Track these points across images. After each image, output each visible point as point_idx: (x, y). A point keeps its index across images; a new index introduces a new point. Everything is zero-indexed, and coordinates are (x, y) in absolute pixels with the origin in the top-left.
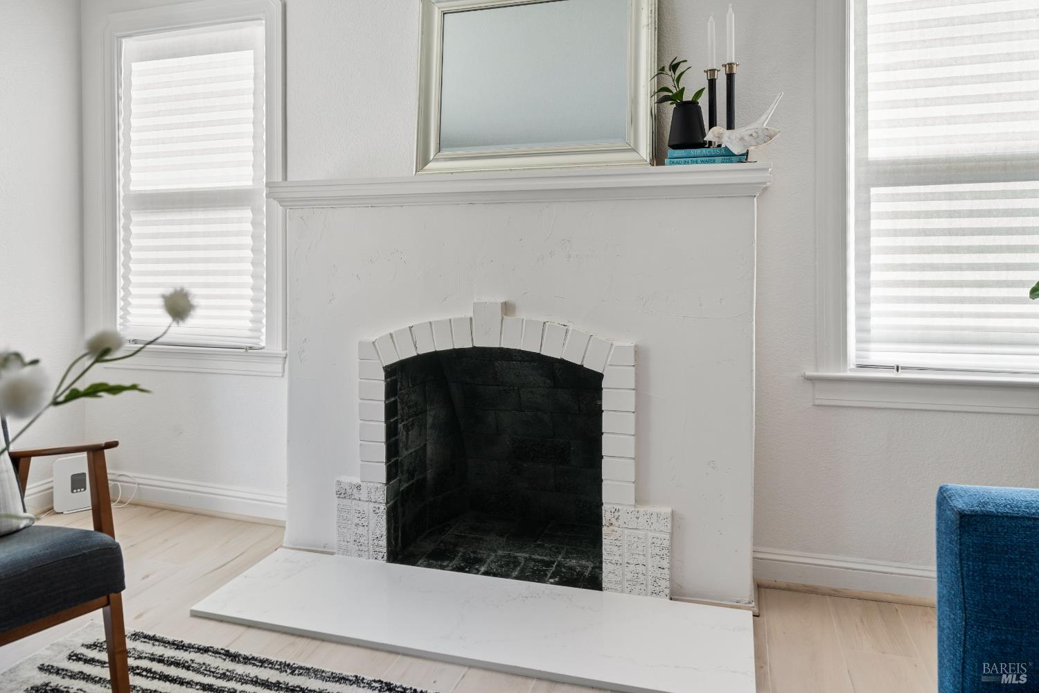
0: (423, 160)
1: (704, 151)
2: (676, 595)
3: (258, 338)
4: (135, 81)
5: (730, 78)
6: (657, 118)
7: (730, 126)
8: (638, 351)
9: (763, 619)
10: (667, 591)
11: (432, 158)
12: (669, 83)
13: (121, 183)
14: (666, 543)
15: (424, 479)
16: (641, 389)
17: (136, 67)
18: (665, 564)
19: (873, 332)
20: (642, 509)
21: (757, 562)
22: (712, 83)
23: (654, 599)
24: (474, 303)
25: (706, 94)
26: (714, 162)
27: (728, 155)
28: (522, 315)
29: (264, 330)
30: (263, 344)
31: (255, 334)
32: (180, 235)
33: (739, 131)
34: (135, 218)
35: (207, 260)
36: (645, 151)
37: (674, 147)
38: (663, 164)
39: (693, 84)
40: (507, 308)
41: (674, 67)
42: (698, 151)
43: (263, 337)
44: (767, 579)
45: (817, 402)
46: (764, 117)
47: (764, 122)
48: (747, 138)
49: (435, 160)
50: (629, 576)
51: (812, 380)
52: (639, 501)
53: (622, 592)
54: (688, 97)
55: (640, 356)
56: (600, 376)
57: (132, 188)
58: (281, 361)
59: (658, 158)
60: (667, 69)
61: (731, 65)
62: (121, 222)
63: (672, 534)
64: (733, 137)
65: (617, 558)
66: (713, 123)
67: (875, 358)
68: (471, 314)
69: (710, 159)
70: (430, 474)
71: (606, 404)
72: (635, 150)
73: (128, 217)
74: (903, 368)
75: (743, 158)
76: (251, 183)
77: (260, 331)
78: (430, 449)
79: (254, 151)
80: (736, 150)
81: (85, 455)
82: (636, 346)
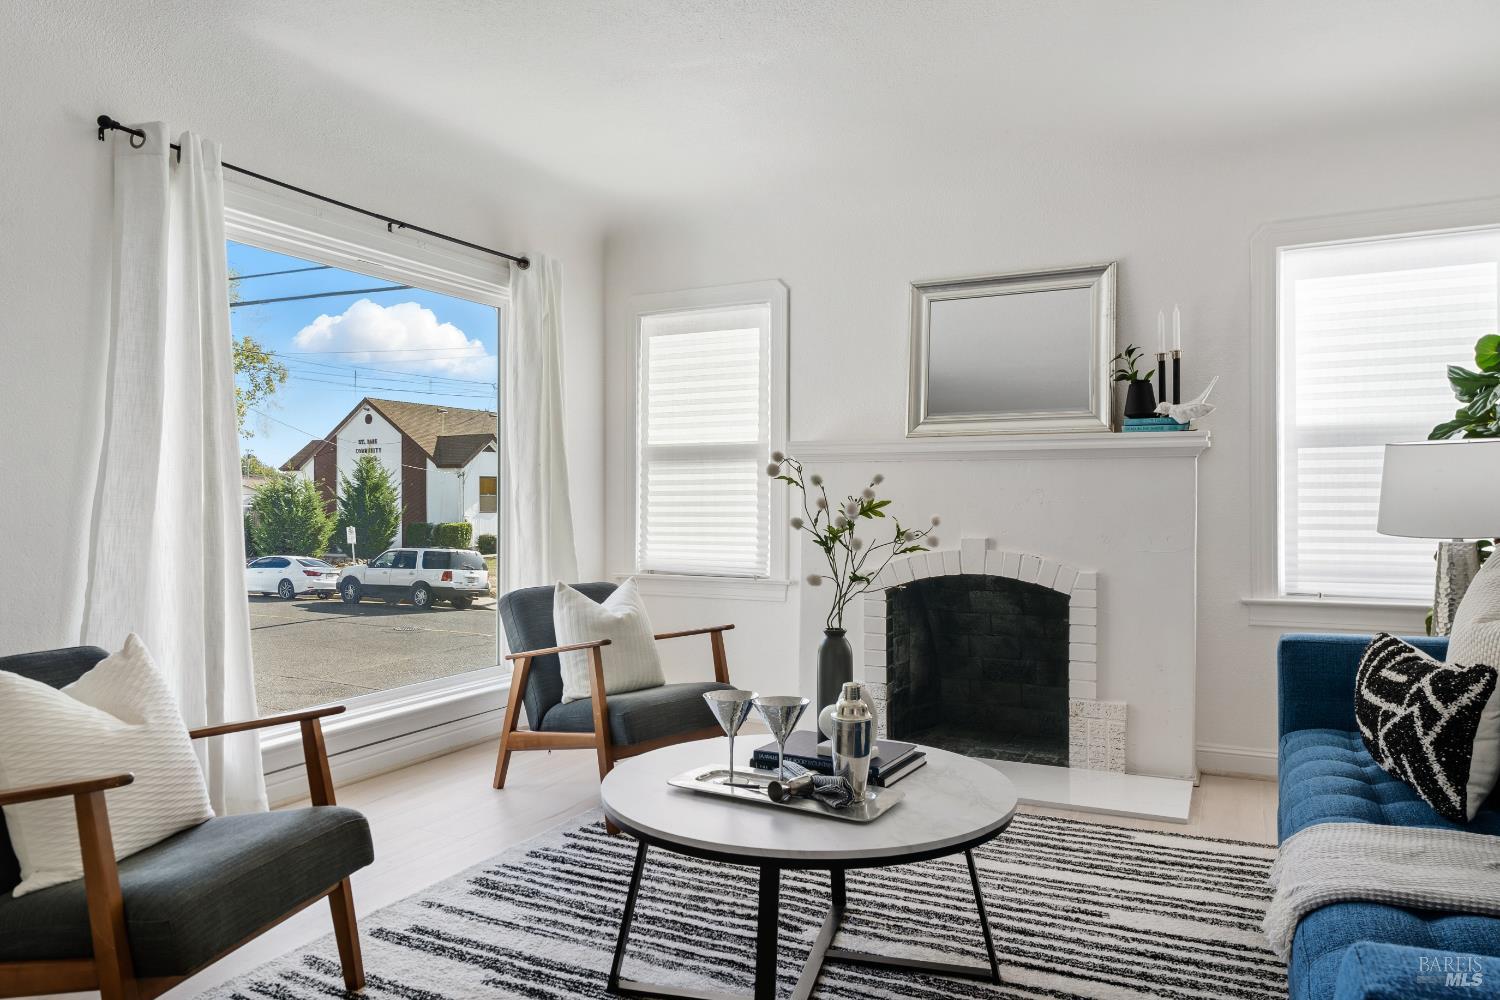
0: (915, 422)
1: (1154, 420)
2: (1130, 770)
3: (765, 569)
4: (653, 352)
5: (1177, 362)
6: (1115, 392)
7: (1176, 401)
8: (1099, 577)
9: (1203, 789)
10: (1123, 767)
11: (922, 420)
12: (1126, 367)
13: (640, 439)
14: (1122, 729)
15: (909, 688)
16: (1101, 607)
17: (653, 340)
18: (1121, 745)
19: (1300, 566)
20: (1102, 703)
21: (1199, 754)
22: (1162, 364)
23: (1113, 773)
24: (963, 540)
25: (1156, 375)
26: (1162, 430)
27: (1173, 425)
28: (1001, 549)
29: (769, 563)
30: (768, 574)
31: (760, 566)
32: (694, 483)
33: (1183, 406)
34: (651, 468)
35: (716, 504)
36: (1105, 418)
37: (1131, 417)
38: (1120, 431)
39: (1146, 367)
40: (990, 544)
41: (1130, 352)
42: (1149, 420)
43: (768, 569)
44: (1208, 768)
45: (1252, 623)
46: (1203, 395)
47: (1202, 399)
48: (1188, 412)
49: (924, 423)
50: (1091, 756)
51: (1246, 604)
52: (1099, 697)
53: (1086, 767)
54: (1141, 376)
55: (1101, 583)
56: (1067, 598)
57: (650, 443)
58: (784, 588)
59: (1116, 425)
60: (1123, 356)
61: (1177, 352)
62: (639, 471)
63: (1127, 722)
64: (1177, 410)
65: (1082, 741)
66: (1162, 398)
67: (1302, 587)
68: (960, 548)
69: (1159, 427)
70: (912, 686)
71: (1073, 619)
72: (1097, 417)
73: (645, 466)
74: (1326, 596)
75: (1186, 427)
76: (756, 439)
77: (765, 563)
78: (912, 665)
79: (760, 413)
80: (1180, 421)
81: (709, 634)
82: (1098, 575)
